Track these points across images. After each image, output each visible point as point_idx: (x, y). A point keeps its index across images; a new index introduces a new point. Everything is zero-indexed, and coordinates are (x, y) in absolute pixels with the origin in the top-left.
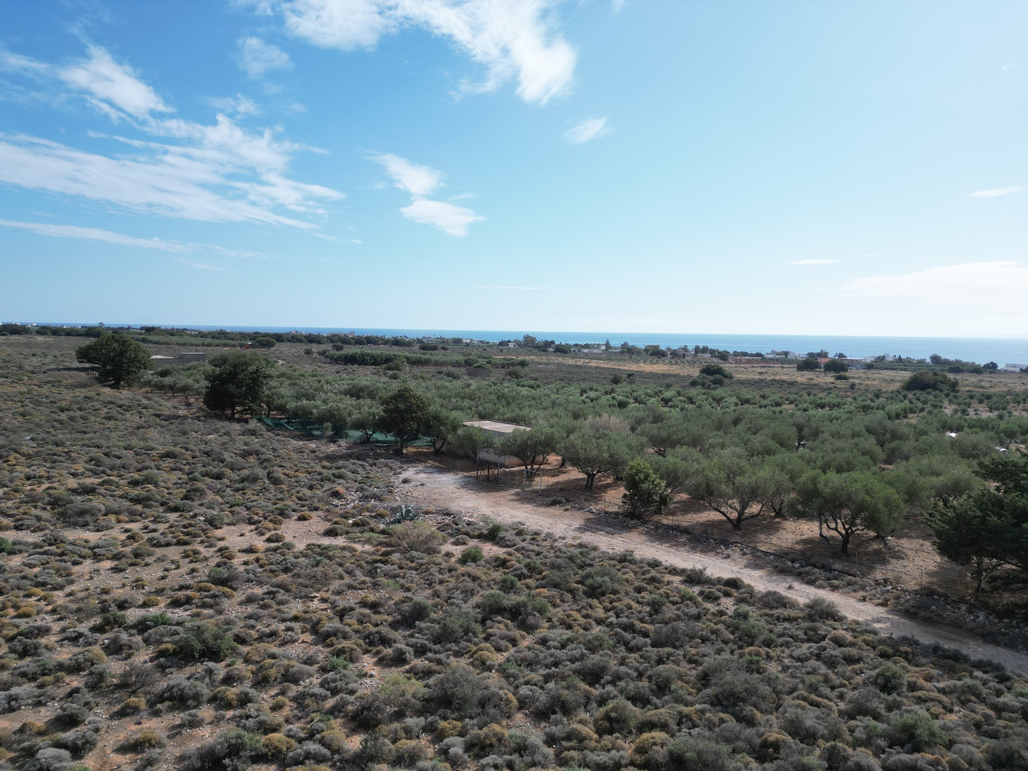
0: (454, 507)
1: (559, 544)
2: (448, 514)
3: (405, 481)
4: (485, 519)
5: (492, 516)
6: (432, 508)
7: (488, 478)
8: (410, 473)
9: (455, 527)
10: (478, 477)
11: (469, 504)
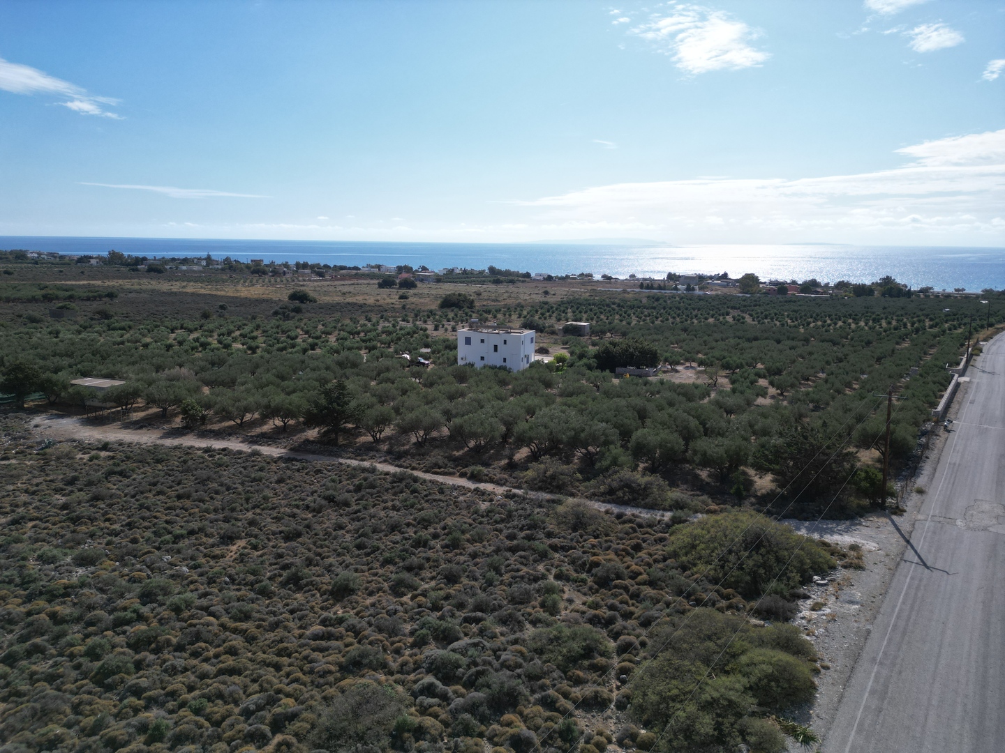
0: (77, 437)
1: (144, 446)
2: (75, 441)
3: (36, 426)
4: (99, 441)
5: (104, 439)
6: (63, 439)
7: (96, 418)
8: (37, 420)
9: (82, 447)
10: (88, 418)
11: (86, 434)
